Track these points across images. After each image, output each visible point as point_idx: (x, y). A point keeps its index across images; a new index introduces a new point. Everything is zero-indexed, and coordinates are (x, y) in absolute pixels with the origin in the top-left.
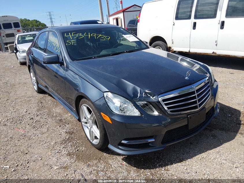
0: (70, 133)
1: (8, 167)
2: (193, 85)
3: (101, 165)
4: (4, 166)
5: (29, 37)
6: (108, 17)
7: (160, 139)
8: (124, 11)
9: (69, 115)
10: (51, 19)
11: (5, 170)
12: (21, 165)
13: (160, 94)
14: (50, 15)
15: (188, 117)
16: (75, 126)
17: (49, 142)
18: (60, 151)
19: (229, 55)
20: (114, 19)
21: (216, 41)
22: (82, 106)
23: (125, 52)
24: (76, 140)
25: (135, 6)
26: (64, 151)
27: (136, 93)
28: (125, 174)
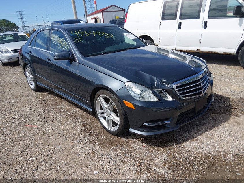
0: (85, 125)
1: (35, 158)
2: (198, 74)
3: (124, 148)
4: (30, 158)
5: (10, 36)
6: (85, 17)
7: (175, 120)
8: (102, 11)
9: (77, 110)
10: (22, 18)
11: (33, 161)
12: (47, 156)
13: (174, 82)
14: (21, 15)
15: (195, 101)
16: (87, 119)
17: (67, 134)
18: (81, 141)
19: (212, 52)
20: (92, 19)
21: (200, 39)
22: (99, 98)
23: (129, 49)
24: (92, 130)
25: (113, 6)
26: (85, 140)
27: (153, 82)
28: (149, 154)
